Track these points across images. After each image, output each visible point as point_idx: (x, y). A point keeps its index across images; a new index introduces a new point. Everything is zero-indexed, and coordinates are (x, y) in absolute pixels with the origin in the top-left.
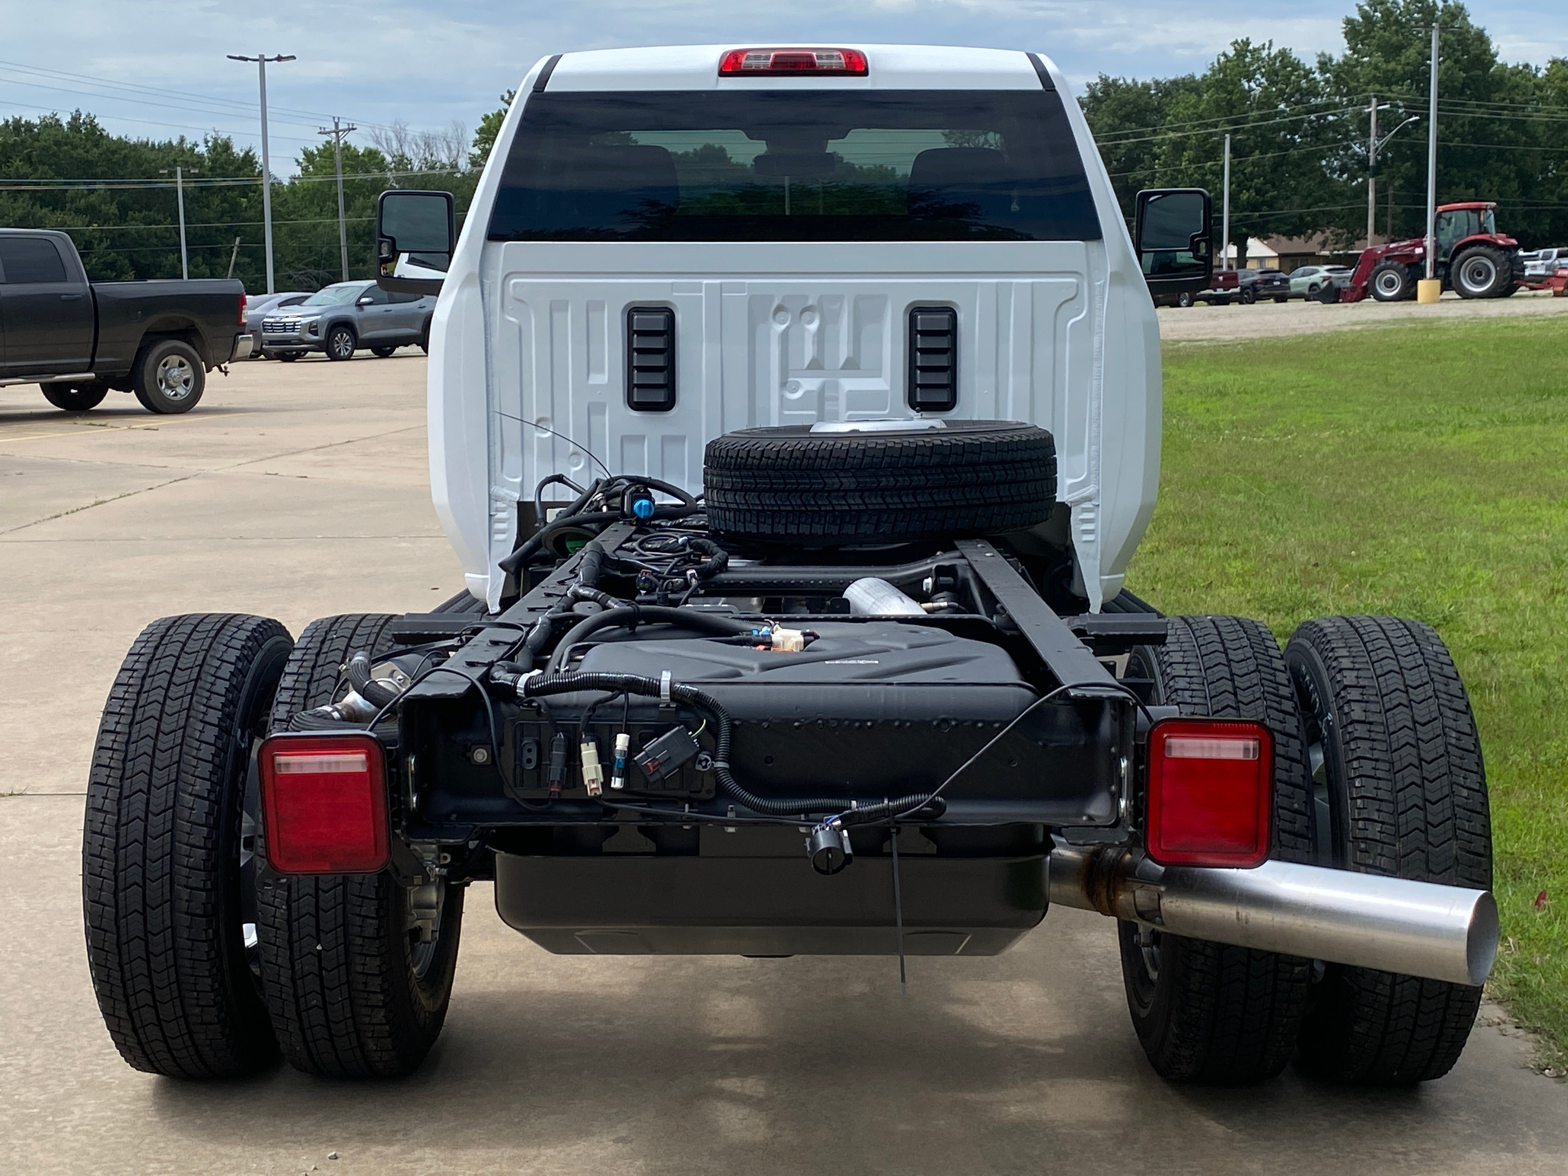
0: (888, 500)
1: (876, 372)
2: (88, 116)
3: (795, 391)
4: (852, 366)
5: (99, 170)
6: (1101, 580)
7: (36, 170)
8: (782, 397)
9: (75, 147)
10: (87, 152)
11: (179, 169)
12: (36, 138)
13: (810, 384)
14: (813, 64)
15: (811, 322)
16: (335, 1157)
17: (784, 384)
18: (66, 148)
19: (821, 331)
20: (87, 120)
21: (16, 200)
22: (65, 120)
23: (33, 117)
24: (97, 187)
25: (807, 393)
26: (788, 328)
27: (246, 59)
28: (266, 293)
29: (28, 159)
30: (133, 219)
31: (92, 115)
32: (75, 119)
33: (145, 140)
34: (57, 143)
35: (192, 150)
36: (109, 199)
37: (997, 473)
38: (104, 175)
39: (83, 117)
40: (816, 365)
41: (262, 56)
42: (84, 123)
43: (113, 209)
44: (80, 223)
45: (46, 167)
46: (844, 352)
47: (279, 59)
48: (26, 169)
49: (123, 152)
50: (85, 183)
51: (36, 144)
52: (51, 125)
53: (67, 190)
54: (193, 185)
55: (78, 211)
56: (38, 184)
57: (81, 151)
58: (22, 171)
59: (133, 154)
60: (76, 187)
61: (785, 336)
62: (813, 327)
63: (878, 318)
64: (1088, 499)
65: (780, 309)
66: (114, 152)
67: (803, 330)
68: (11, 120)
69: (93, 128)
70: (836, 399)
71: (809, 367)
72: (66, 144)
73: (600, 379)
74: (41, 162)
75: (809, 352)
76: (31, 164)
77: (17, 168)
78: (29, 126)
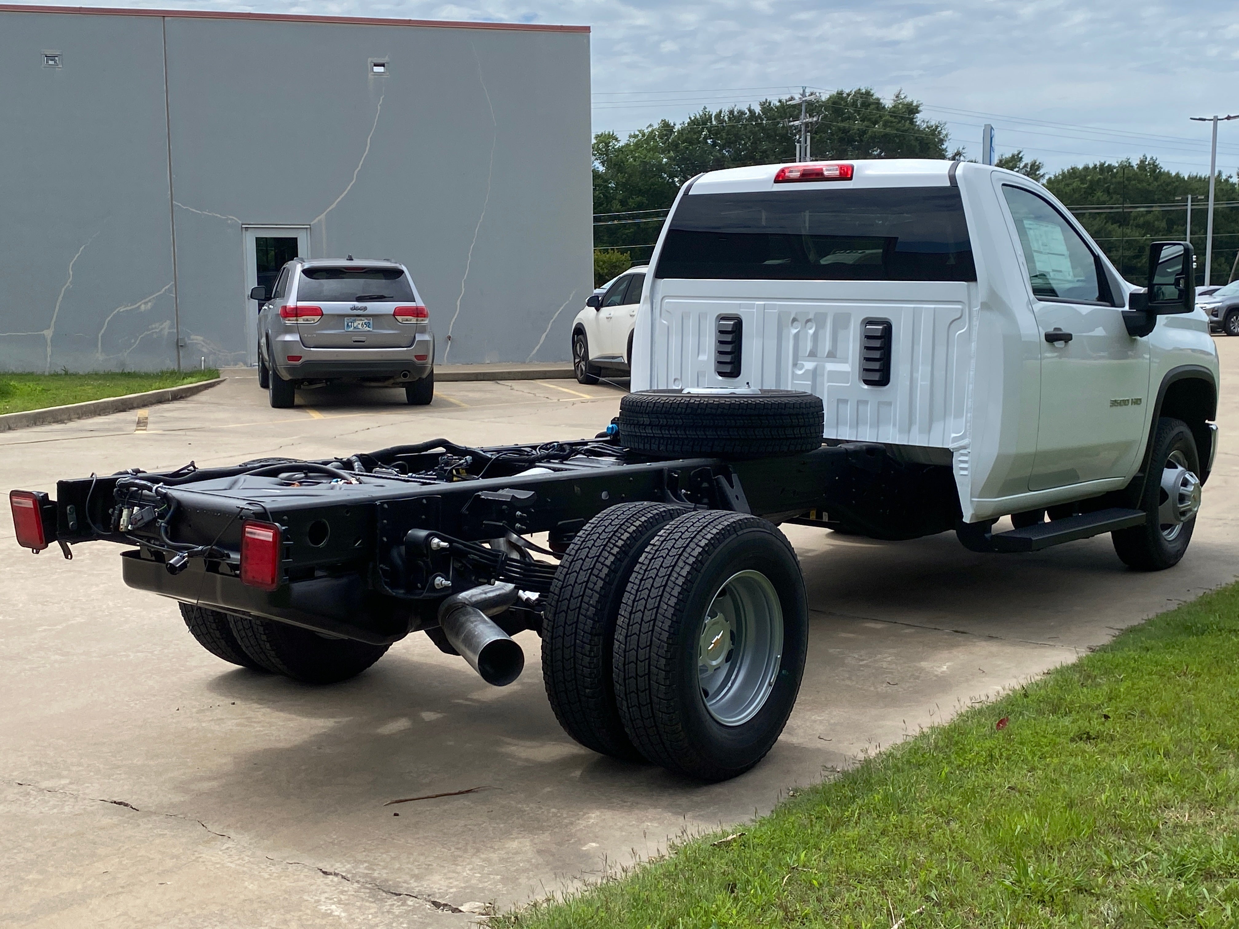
0: (663, 432)
1: (845, 361)
2: (1152, 158)
3: (801, 369)
4: (832, 355)
5: (1156, 197)
6: (972, 502)
7: (1112, 198)
8: (793, 372)
9: (1140, 181)
10: (1149, 185)
11: (1190, 197)
12: (1114, 175)
13: (809, 365)
14: (822, 174)
15: (811, 328)
16: (234, 704)
17: (795, 365)
18: (1134, 182)
19: (815, 334)
20: (1151, 162)
21: (1095, 219)
22: (1135, 163)
23: (1114, 161)
24: (1154, 209)
25: (807, 371)
26: (798, 332)
27: (1205, 120)
28: (1203, 285)
29: (1107, 191)
30: (1176, 231)
31: (1154, 158)
32: (1142, 162)
33: (1195, 174)
34: (1129, 179)
35: (1227, 181)
36: (1161, 217)
37: (738, 421)
38: (1159, 201)
39: (1148, 159)
40: (813, 354)
41: (1216, 117)
42: (1149, 164)
43: (1163, 224)
44: (1138, 234)
45: (1119, 196)
46: (827, 346)
47: (1229, 118)
48: (1105, 197)
49: (1174, 185)
50: (1144, 207)
51: (1114, 180)
52: (1126, 167)
53: (1131, 212)
54: (1225, 206)
55: (1138, 226)
56: (1112, 208)
57: (1145, 184)
58: (1102, 199)
59: (1182, 185)
60: (1138, 209)
61: (797, 336)
62: (811, 332)
63: (846, 327)
64: (964, 448)
65: (794, 320)
66: (1167, 185)
67: (807, 333)
68: (1098, 164)
69: (1154, 166)
70: (823, 375)
71: (809, 356)
72: (1134, 180)
73: (703, 357)
74: (1115, 192)
75: (809, 346)
76: (1109, 193)
77: (1098, 198)
78: (1110, 168)
